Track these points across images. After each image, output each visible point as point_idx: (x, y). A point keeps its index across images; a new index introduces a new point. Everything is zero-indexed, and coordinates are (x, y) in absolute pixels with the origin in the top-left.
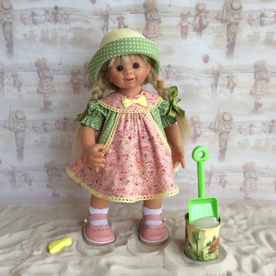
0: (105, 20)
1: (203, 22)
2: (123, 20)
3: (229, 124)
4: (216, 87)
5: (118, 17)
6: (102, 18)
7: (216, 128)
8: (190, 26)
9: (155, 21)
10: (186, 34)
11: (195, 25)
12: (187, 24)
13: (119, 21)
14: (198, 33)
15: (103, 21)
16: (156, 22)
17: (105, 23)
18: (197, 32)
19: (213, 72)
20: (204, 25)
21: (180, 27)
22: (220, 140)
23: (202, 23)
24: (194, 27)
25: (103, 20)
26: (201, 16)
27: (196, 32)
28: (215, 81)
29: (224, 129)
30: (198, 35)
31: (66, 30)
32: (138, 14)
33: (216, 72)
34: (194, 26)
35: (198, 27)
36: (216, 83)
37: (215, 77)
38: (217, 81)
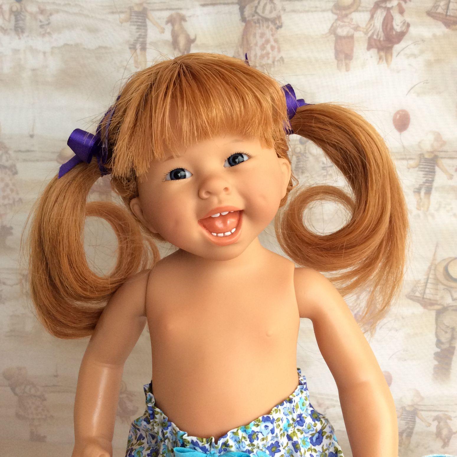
0: (138, 25)
1: (394, 24)
2: (183, 23)
4: (429, 192)
5: (171, 16)
6: (130, 19)
7: (428, 296)
8: (358, 35)
9: (265, 24)
10: (349, 57)
11: (372, 31)
12: (352, 31)
13: (173, 25)
14: (382, 54)
15: (134, 28)
16: (268, 27)
17: (137, 32)
18: (378, 52)
19: (421, 155)
20: (397, 32)
21: (332, 38)
22: (437, 328)
23: (392, 28)
24: (370, 39)
25: (134, 25)
26: (388, 9)
27: (374, 51)
28: (425, 179)
29: (448, 300)
30: (380, 58)
31: (44, 53)
33: (427, 156)
34: (369, 35)
35: (382, 39)
36: (427, 184)
37: (425, 168)
38: (430, 179)
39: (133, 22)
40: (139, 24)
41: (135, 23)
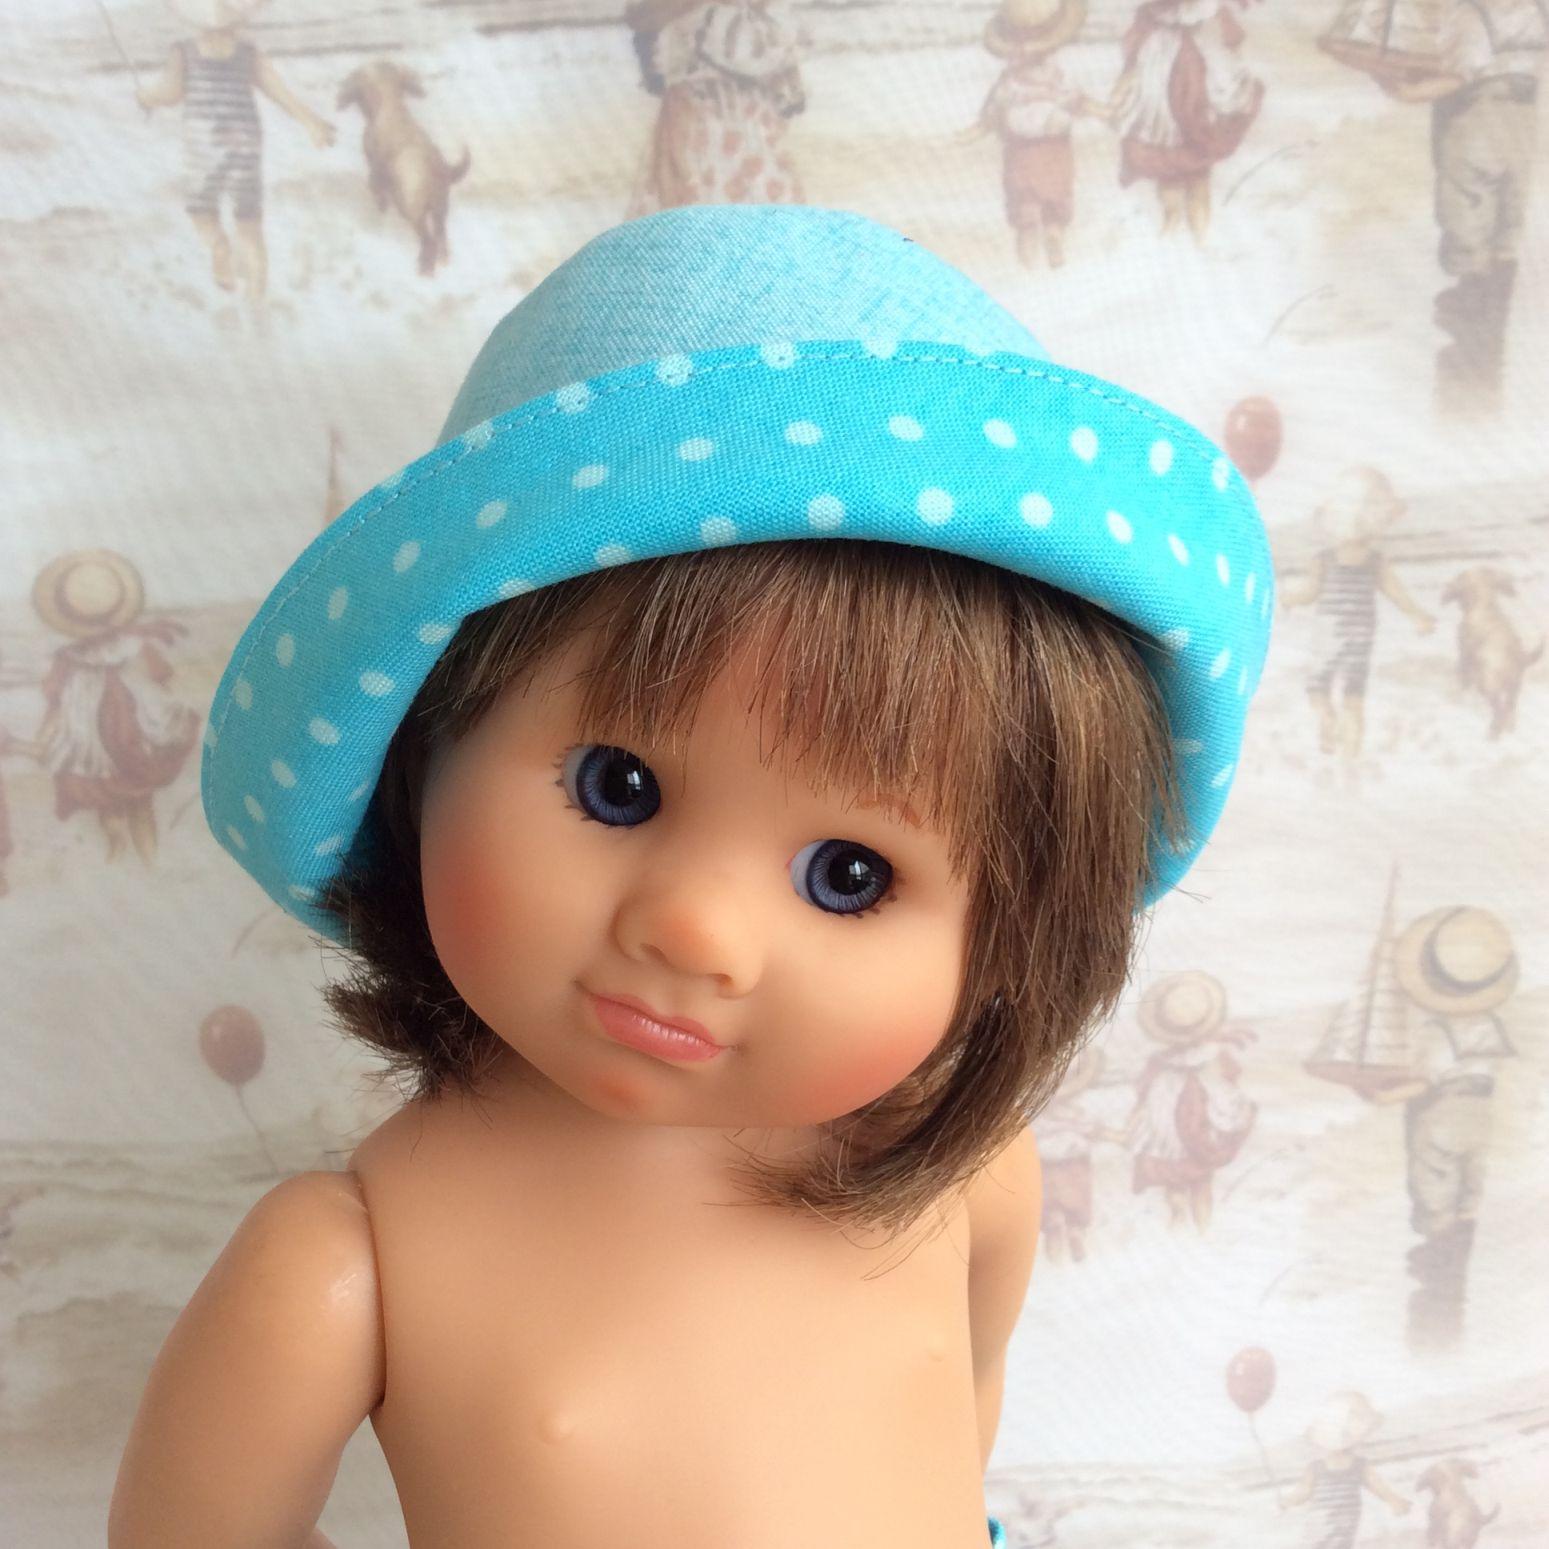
0: (221, 117)
1: (1211, 85)
2: (411, 103)
3: (1488, 1013)
4: (1356, 687)
5: (358, 76)
6: (185, 90)
7: (1374, 1057)
8: (1086, 129)
9: (741, 101)
10: (1057, 213)
11: (1133, 118)
12: (1062, 117)
13: (369, 113)
14: (1176, 196)
15: (202, 129)
16: (750, 110)
17: (218, 144)
18: (1160, 192)
19: (1327, 556)
20: (1219, 116)
21: (992, 143)
22: (1410, 1164)
23: (1204, 100)
24: (1129, 143)
25: (206, 117)
26: (1186, 33)
27: (1146, 187)
28: (1343, 640)
29: (1442, 1062)
30: (1168, 214)
32: (558, 38)
33: (1347, 558)
34: (1125, 128)
35: (1170, 142)
36: (1351, 659)
37: (1341, 602)
38: (1361, 640)
39: (199, 103)
40: (222, 110)
41: (206, 110)
